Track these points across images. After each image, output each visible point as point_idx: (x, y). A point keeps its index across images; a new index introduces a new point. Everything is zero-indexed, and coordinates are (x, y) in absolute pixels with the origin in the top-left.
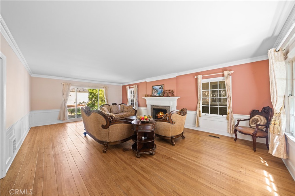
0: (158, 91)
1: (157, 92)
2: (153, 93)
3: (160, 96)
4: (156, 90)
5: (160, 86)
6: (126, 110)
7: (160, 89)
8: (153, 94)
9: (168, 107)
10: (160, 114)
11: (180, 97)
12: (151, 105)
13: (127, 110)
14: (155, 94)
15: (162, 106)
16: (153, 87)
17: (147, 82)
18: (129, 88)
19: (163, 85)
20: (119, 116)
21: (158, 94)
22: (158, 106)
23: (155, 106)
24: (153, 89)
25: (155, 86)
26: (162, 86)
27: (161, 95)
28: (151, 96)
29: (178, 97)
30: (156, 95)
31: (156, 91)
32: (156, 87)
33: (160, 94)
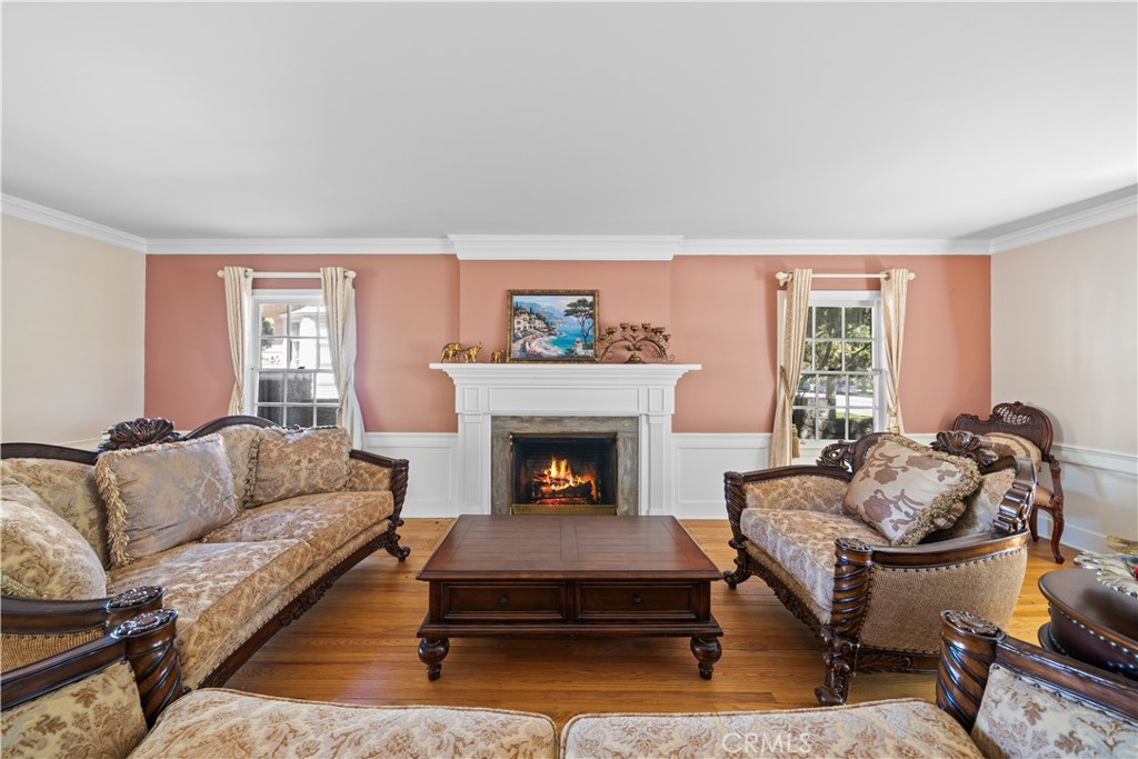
0: (558, 327)
1: (550, 330)
2: (516, 339)
3: (571, 358)
4: (539, 317)
5: (575, 299)
6: (296, 476)
7: (573, 318)
8: (517, 346)
9: (627, 424)
10: (553, 470)
11: (698, 367)
12: (494, 418)
13: (311, 473)
14: (536, 346)
15: (580, 418)
16: (517, 299)
17: (460, 257)
18: (256, 284)
19: (592, 293)
20: (289, 566)
21: (554, 343)
22: (548, 420)
23: (531, 419)
24: (517, 311)
25: (532, 293)
26: (589, 299)
27: (580, 351)
28: (504, 357)
29: (681, 369)
30: (539, 350)
31: (538, 323)
32: (543, 303)
33: (574, 343)
